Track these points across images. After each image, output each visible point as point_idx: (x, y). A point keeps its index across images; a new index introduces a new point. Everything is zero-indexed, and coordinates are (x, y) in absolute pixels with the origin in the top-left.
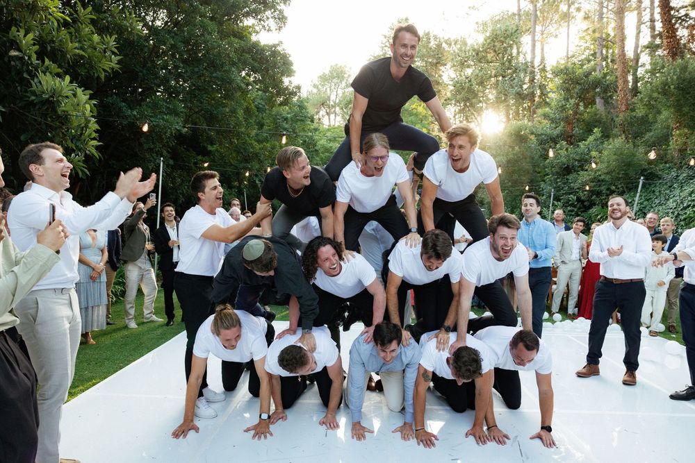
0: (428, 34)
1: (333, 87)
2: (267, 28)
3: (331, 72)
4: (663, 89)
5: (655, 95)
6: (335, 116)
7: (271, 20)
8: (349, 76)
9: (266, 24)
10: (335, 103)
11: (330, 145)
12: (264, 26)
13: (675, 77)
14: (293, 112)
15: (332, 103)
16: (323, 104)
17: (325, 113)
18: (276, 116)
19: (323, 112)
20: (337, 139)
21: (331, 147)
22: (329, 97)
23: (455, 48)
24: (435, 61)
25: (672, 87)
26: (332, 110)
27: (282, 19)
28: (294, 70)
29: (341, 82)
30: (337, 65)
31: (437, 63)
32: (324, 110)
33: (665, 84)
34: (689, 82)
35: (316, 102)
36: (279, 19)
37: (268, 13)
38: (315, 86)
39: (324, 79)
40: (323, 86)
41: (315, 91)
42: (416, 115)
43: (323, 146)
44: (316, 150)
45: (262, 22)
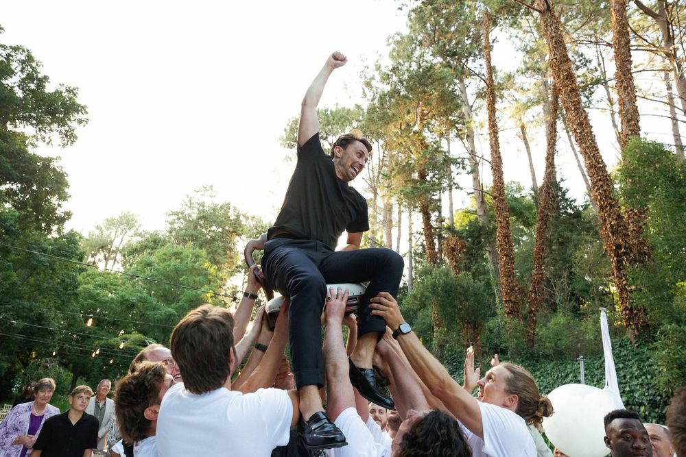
0: (229, 204)
1: (118, 233)
2: (47, 140)
3: (121, 218)
4: (433, 289)
5: (427, 293)
6: (114, 263)
7: (55, 132)
8: (140, 225)
9: (47, 136)
10: (117, 249)
11: (98, 291)
12: (43, 138)
13: (441, 281)
14: (57, 244)
15: (113, 248)
16: (102, 247)
17: (102, 258)
18: (32, 244)
19: (100, 256)
20: (109, 286)
21: (98, 294)
22: (112, 242)
23: (251, 223)
24: (231, 229)
25: (440, 288)
26: (113, 256)
27: (70, 137)
28: (70, 194)
29: (129, 229)
30: (129, 212)
31: (233, 232)
32: (103, 254)
33: (434, 285)
34: (451, 287)
35: (93, 244)
36: (66, 135)
37: (55, 126)
38: (98, 227)
39: (111, 223)
40: (108, 229)
41: (97, 232)
42: (206, 275)
43: (87, 291)
44: (76, 294)
45: (42, 132)
